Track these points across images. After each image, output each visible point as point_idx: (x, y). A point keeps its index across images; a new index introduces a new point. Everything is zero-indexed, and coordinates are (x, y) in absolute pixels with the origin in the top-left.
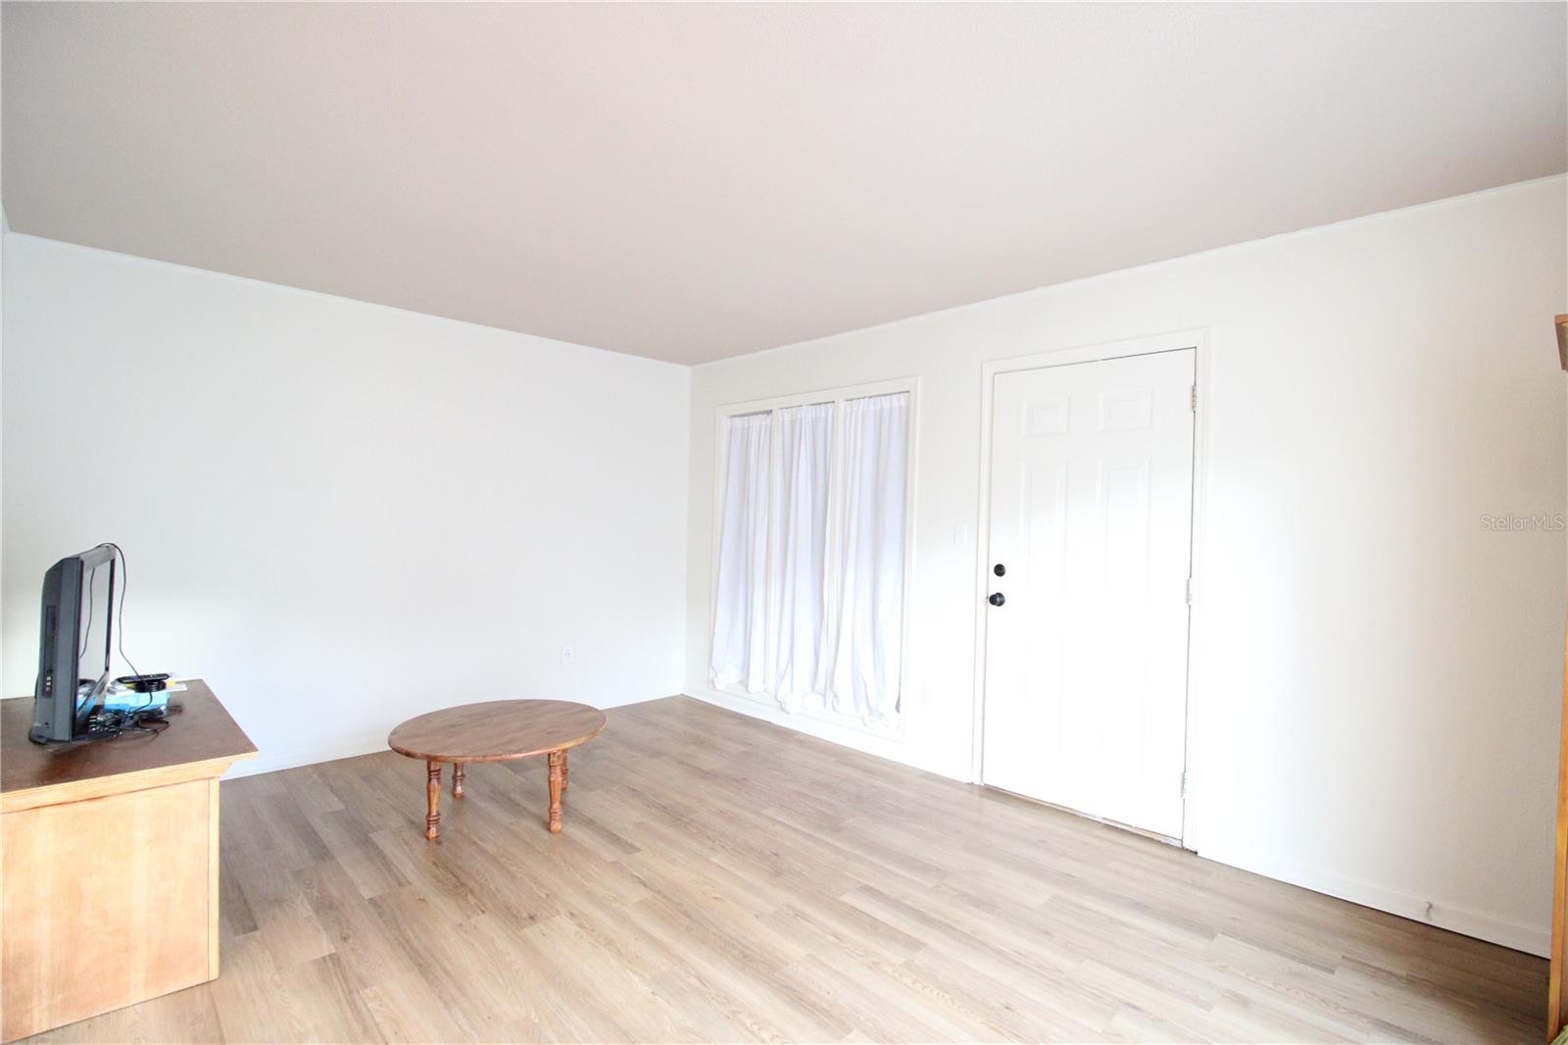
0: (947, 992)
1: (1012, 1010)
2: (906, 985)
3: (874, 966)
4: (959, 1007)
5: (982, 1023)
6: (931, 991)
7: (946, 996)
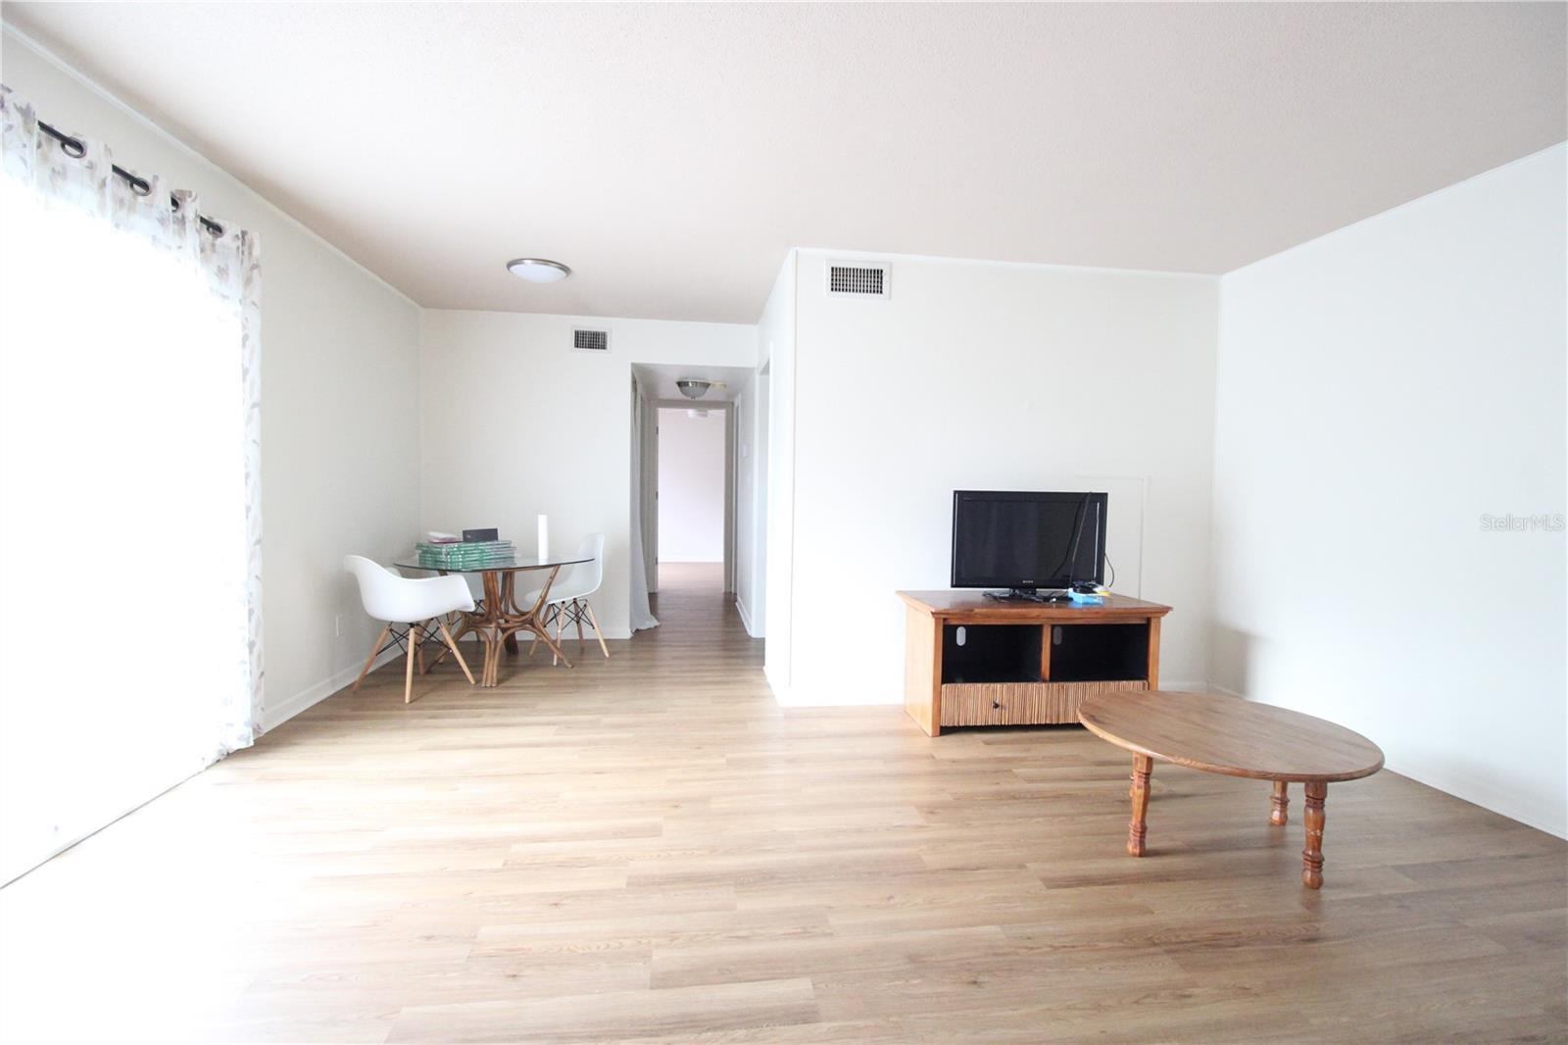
0: (583, 954)
1: (509, 976)
2: (625, 938)
3: (673, 936)
4: (562, 949)
5: (530, 949)
6: (599, 947)
7: (581, 952)
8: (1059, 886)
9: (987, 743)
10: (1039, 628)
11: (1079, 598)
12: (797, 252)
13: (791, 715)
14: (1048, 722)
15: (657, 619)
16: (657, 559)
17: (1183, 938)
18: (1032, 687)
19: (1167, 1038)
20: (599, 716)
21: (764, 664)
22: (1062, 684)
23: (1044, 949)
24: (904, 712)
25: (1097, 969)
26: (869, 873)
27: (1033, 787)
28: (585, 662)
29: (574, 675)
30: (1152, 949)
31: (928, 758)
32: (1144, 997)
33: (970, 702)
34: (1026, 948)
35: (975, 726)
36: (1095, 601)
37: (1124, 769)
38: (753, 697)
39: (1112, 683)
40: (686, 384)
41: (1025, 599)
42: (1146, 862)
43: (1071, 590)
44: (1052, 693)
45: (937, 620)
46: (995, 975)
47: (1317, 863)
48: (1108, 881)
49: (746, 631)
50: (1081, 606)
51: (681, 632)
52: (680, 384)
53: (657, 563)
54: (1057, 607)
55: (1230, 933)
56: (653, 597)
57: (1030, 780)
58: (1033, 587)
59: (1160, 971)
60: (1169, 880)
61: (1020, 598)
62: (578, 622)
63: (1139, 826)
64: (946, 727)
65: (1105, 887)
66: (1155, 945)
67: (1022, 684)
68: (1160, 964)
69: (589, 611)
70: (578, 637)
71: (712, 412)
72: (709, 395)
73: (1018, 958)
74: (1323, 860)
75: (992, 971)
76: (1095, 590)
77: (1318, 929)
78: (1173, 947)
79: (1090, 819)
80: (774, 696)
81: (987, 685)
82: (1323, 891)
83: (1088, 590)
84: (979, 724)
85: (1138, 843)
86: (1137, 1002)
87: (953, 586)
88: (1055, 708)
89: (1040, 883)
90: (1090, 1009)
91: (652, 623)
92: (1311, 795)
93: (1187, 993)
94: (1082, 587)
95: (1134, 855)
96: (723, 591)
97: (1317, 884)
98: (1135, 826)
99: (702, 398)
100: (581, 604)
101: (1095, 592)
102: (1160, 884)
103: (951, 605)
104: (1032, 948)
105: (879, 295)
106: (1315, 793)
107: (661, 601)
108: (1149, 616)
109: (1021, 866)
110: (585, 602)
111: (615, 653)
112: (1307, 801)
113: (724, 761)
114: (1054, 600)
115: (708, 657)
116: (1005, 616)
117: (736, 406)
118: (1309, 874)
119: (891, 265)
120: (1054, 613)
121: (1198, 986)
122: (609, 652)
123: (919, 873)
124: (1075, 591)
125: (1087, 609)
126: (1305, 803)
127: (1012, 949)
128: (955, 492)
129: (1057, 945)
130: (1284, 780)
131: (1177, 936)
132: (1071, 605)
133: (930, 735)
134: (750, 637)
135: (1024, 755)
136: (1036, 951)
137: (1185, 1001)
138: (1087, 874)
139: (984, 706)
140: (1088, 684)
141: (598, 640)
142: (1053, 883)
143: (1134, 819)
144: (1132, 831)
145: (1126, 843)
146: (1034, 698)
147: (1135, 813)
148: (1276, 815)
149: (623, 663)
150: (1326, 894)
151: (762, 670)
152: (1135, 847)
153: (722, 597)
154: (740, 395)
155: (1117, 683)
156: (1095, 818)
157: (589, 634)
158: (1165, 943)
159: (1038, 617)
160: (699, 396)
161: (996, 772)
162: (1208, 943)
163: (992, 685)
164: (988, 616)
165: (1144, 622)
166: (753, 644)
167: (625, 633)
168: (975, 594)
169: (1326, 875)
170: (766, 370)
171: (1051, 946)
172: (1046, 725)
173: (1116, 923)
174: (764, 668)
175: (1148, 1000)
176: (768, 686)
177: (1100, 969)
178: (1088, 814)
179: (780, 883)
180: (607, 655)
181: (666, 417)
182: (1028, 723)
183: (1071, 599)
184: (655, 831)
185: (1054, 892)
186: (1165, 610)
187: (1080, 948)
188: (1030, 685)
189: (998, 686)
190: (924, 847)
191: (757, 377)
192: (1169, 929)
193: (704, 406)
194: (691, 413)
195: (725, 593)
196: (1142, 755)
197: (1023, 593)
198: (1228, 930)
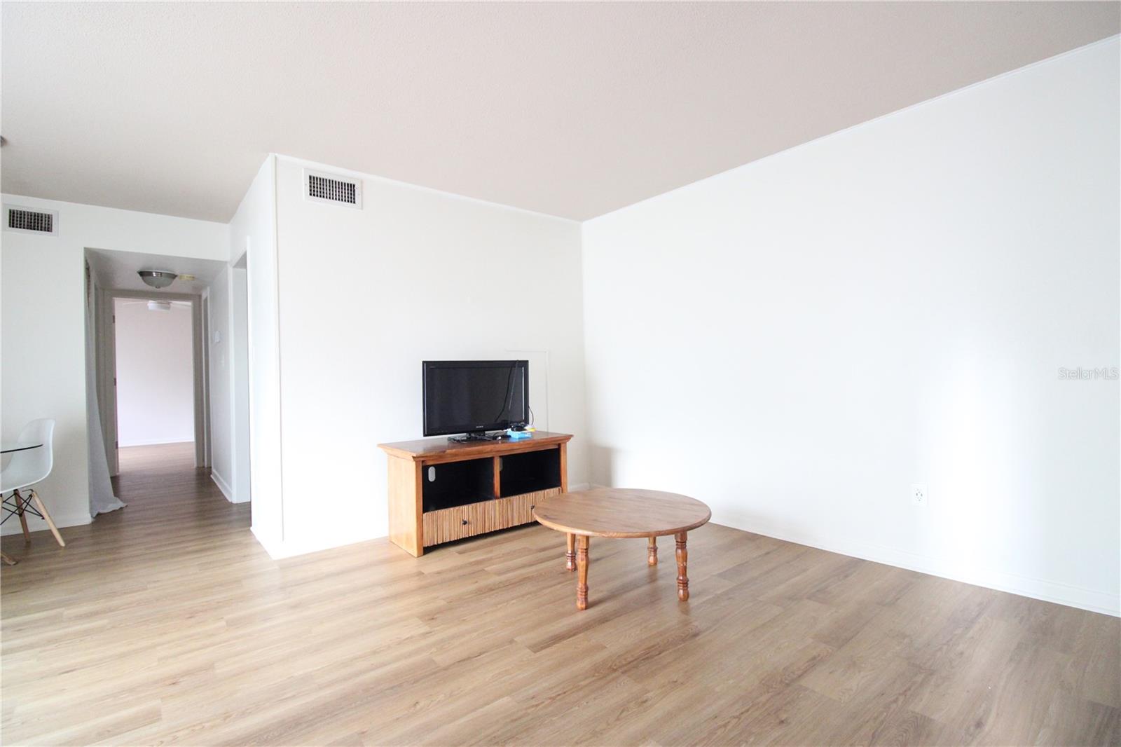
8: (542, 648)
9: (460, 553)
10: (491, 460)
11: (515, 435)
12: (276, 158)
13: (287, 565)
14: (501, 528)
15: (122, 500)
16: (117, 442)
17: (629, 660)
18: (489, 504)
19: (644, 738)
20: (58, 610)
21: (251, 525)
22: (509, 498)
23: (546, 703)
24: (390, 542)
25: (585, 704)
26: (392, 688)
27: (503, 578)
28: (30, 556)
29: (20, 572)
30: (614, 675)
31: (418, 575)
32: (621, 714)
33: (446, 524)
34: (533, 706)
35: (451, 542)
36: (526, 435)
37: (560, 550)
38: (245, 556)
39: (540, 492)
40: (150, 274)
41: (479, 440)
42: (591, 611)
43: (509, 430)
44: (503, 506)
45: (417, 462)
46: (517, 738)
47: (685, 584)
48: (572, 633)
49: (226, 499)
50: (517, 440)
51: (152, 509)
52: (142, 274)
53: (117, 447)
54: (502, 443)
55: (653, 646)
56: (115, 480)
57: (499, 573)
58: (483, 430)
59: (624, 689)
60: (607, 621)
61: (476, 439)
62: (21, 515)
63: (584, 587)
64: (428, 547)
65: (571, 639)
66: (615, 670)
67: (482, 503)
68: (622, 684)
69: (37, 502)
70: (21, 531)
71: (177, 304)
72: (175, 286)
73: (530, 717)
74: (688, 581)
75: (513, 737)
76: (526, 428)
77: (697, 627)
78: (625, 668)
79: (548, 591)
80: (266, 552)
81: (457, 508)
82: (689, 601)
83: (520, 429)
84: (453, 539)
85: (584, 600)
86: (618, 719)
87: (425, 435)
88: (505, 518)
89: (528, 650)
90: (591, 738)
91: (117, 505)
92: (679, 541)
93: (645, 699)
94: (517, 427)
95: (582, 609)
96: (195, 466)
97: (686, 597)
98: (581, 588)
99: (168, 289)
100: (25, 496)
101: (525, 430)
102: (603, 625)
103: (424, 450)
104: (537, 706)
105: (352, 204)
106: (681, 539)
107: (123, 483)
108: (560, 442)
109: (512, 642)
110: (30, 492)
111: (72, 541)
112: (677, 545)
113: (223, 623)
114: (500, 438)
115: (188, 528)
116: (468, 454)
117: (203, 297)
118: (681, 592)
119: (362, 182)
120: (501, 448)
121: (649, 692)
122: (65, 541)
123: (435, 673)
124: (512, 430)
125: (524, 441)
126: (676, 547)
127: (524, 712)
128: (424, 362)
129: (553, 695)
130: (653, 536)
131: (625, 659)
132: (511, 440)
133: (416, 556)
134: (231, 504)
135: (489, 555)
136: (541, 706)
137: (645, 705)
138: (557, 633)
139: (456, 526)
140: (525, 495)
141: (50, 531)
142: (538, 647)
143: (580, 584)
144: (579, 593)
145: (576, 602)
146: (492, 512)
147: (580, 578)
148: (652, 560)
149: (86, 549)
150: (693, 602)
151: (249, 530)
152: (582, 604)
153: (194, 472)
154: (208, 289)
155: (543, 491)
156: (550, 590)
157: (34, 524)
158: (620, 667)
159: (491, 451)
160: (164, 285)
161: (474, 573)
162: (644, 657)
163: (461, 507)
164: (456, 455)
165: (557, 447)
166: (235, 509)
167: (86, 518)
168: (442, 440)
169: (691, 589)
170: (242, 263)
171: (550, 698)
172: (500, 530)
173: (585, 664)
174: (252, 528)
175: (625, 714)
176: (259, 543)
177: (587, 703)
178: (544, 588)
179: (308, 726)
180: (62, 543)
181: (122, 307)
182: (488, 531)
183: (510, 436)
184: (152, 717)
185: (538, 654)
186: (568, 437)
187: (569, 692)
188: (488, 503)
189: (465, 507)
190: (434, 650)
191: (231, 271)
192: (619, 656)
193: (165, 297)
194: (151, 304)
195: (198, 468)
196: (583, 536)
197: (476, 436)
198: (652, 643)
